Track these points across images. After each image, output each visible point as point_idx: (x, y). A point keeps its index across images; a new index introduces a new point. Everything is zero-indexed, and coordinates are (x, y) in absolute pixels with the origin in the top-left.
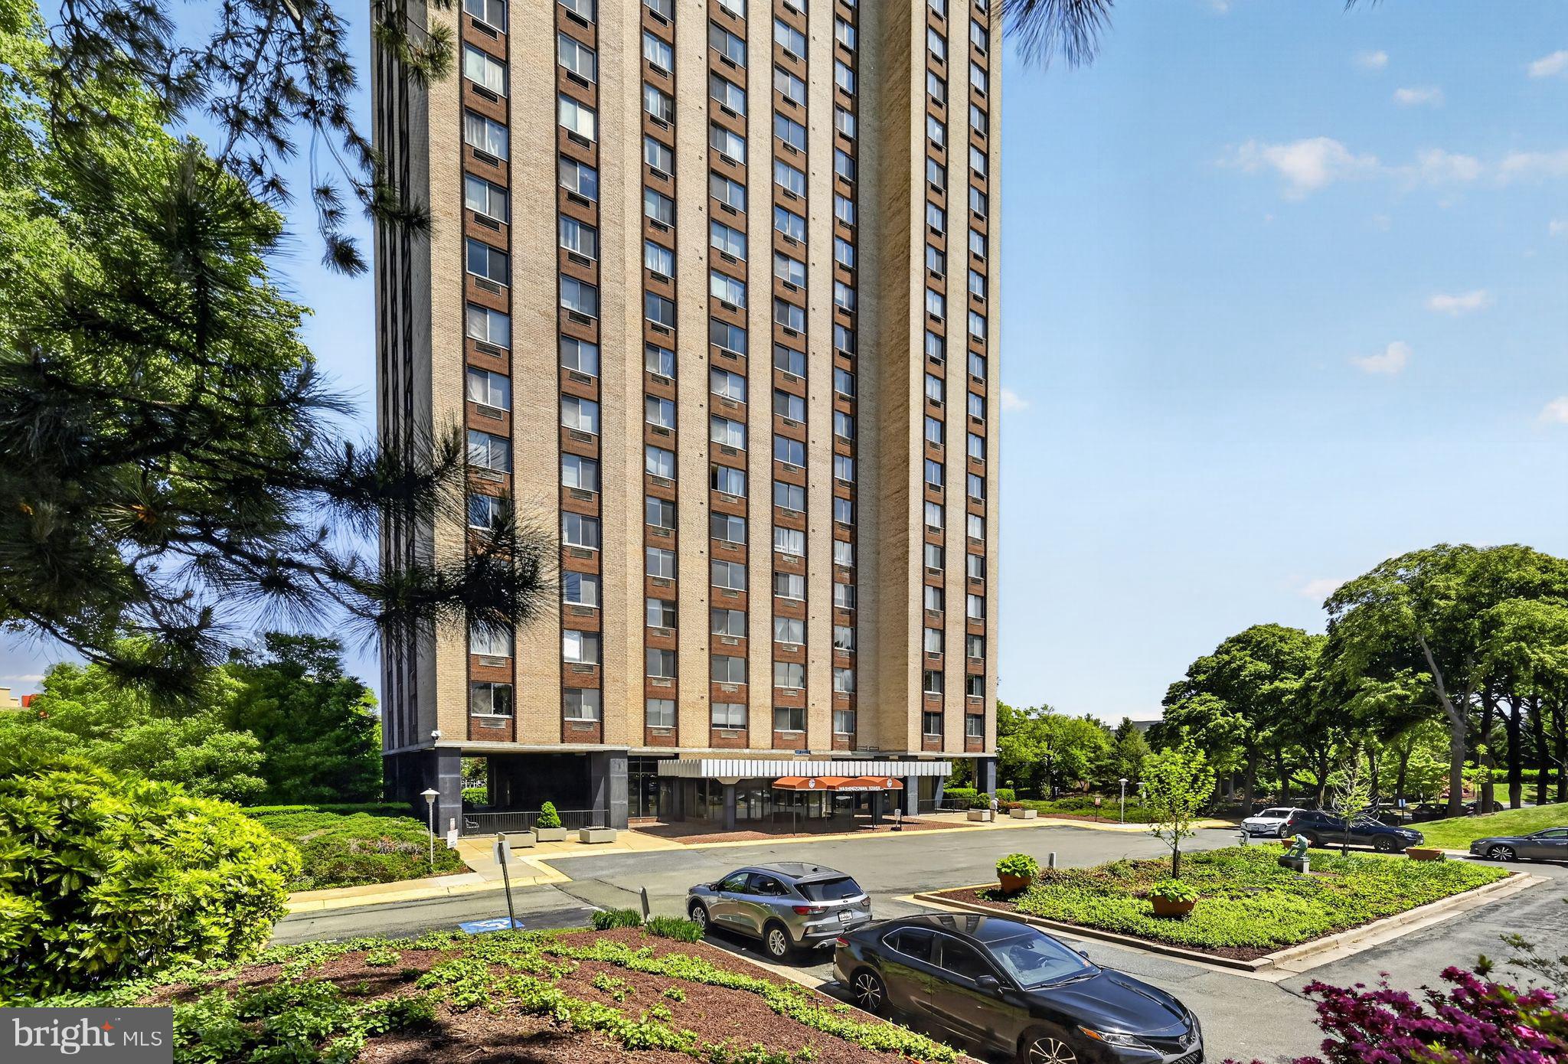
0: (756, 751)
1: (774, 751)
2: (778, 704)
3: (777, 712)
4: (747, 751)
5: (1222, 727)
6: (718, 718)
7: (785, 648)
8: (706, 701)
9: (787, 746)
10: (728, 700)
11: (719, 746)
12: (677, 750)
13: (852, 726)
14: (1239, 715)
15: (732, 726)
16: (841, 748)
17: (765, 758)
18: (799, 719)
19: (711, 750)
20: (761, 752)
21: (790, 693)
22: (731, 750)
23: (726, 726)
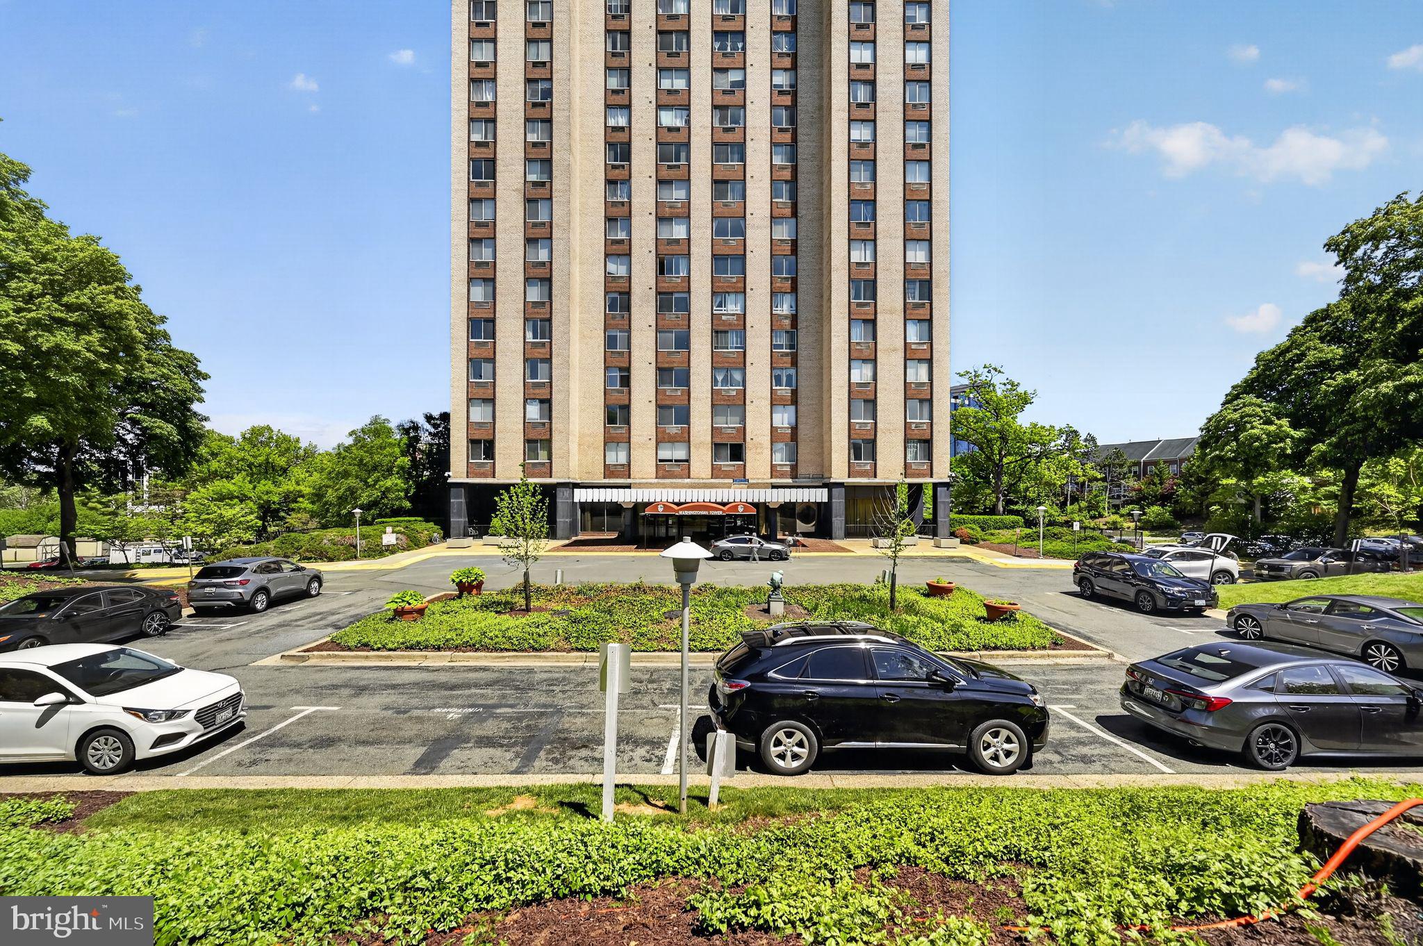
0: (696, 481)
1: (713, 481)
2: (718, 441)
3: (717, 447)
4: (688, 480)
5: (1258, 439)
6: (664, 454)
7: (723, 393)
8: (654, 441)
9: (726, 475)
10: (672, 440)
11: (664, 477)
12: (629, 481)
13: (794, 456)
14: (1285, 422)
15: (676, 461)
16: (782, 475)
17: (706, 486)
18: (737, 452)
19: (656, 481)
20: (701, 481)
21: (729, 431)
22: (674, 481)
23: (671, 461)
